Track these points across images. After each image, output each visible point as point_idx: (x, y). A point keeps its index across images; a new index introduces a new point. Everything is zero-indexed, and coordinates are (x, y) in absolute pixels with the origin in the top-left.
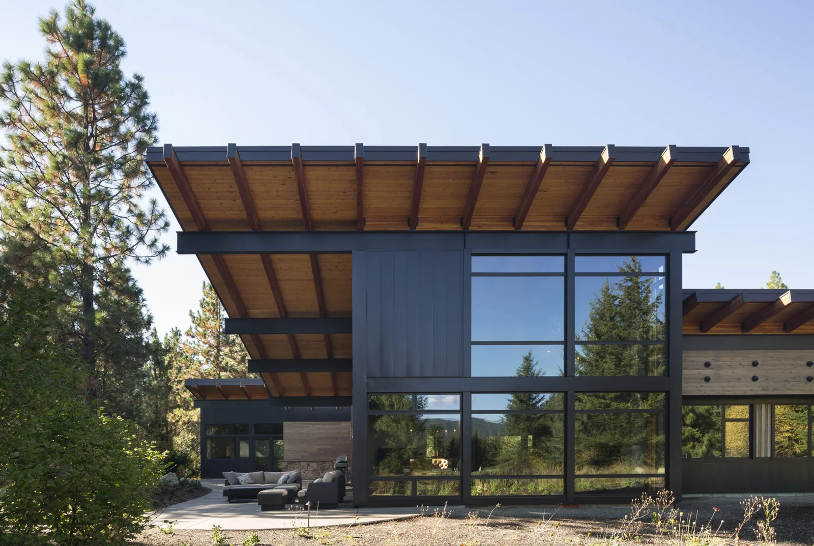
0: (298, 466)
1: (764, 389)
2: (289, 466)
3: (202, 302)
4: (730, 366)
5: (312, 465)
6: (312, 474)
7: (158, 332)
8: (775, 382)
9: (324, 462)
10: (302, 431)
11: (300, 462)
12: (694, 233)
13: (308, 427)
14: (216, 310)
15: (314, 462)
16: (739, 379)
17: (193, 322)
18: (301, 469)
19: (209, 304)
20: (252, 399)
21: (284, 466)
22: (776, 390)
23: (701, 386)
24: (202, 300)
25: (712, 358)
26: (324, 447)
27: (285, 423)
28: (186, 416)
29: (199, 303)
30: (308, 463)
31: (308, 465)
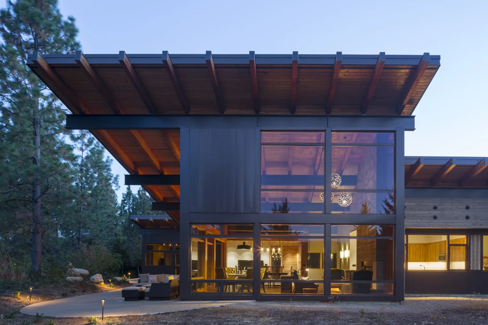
1: (474, 225)
4: (451, 209)
8: (481, 220)
12: (414, 117)
16: (457, 217)
22: (481, 225)
23: (431, 222)
25: (439, 203)
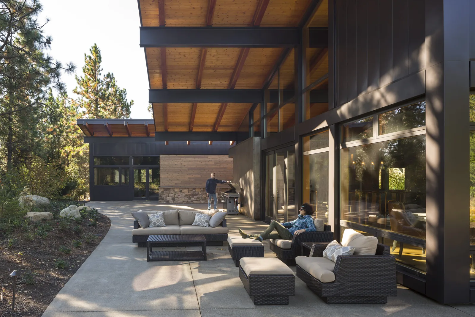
0: (172, 192)
2: (165, 192)
3: (84, 68)
5: (184, 191)
6: (184, 199)
7: (53, 91)
9: (194, 189)
10: (176, 163)
11: (174, 188)
13: (181, 159)
14: (95, 74)
15: (185, 188)
17: (78, 83)
18: (175, 195)
19: (89, 70)
20: (131, 136)
21: (161, 192)
24: (84, 67)
26: (194, 176)
27: (161, 156)
28: (74, 151)
29: (82, 70)
30: (181, 189)
31: (181, 191)
